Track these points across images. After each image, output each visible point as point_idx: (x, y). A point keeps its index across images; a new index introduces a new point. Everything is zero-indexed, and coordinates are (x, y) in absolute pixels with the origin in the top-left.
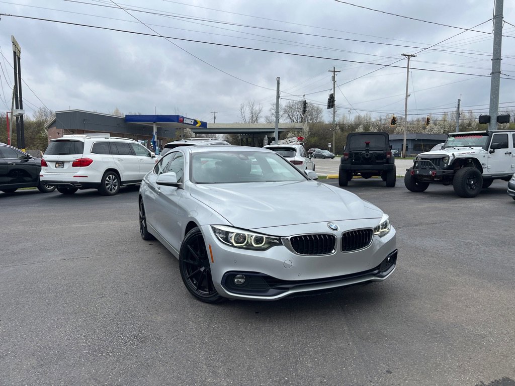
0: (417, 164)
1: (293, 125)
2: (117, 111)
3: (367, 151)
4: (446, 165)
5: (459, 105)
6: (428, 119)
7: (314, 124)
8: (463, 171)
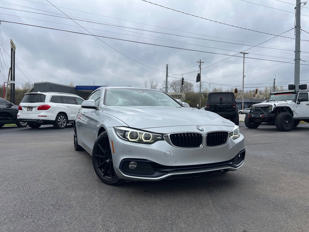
0: (252, 111)
1: (176, 93)
2: (72, 84)
3: (221, 103)
4: (270, 111)
5: (274, 82)
6: (256, 90)
7: (188, 93)
8: (281, 115)
